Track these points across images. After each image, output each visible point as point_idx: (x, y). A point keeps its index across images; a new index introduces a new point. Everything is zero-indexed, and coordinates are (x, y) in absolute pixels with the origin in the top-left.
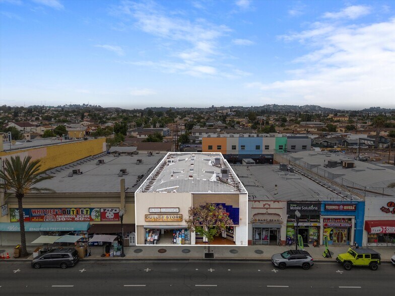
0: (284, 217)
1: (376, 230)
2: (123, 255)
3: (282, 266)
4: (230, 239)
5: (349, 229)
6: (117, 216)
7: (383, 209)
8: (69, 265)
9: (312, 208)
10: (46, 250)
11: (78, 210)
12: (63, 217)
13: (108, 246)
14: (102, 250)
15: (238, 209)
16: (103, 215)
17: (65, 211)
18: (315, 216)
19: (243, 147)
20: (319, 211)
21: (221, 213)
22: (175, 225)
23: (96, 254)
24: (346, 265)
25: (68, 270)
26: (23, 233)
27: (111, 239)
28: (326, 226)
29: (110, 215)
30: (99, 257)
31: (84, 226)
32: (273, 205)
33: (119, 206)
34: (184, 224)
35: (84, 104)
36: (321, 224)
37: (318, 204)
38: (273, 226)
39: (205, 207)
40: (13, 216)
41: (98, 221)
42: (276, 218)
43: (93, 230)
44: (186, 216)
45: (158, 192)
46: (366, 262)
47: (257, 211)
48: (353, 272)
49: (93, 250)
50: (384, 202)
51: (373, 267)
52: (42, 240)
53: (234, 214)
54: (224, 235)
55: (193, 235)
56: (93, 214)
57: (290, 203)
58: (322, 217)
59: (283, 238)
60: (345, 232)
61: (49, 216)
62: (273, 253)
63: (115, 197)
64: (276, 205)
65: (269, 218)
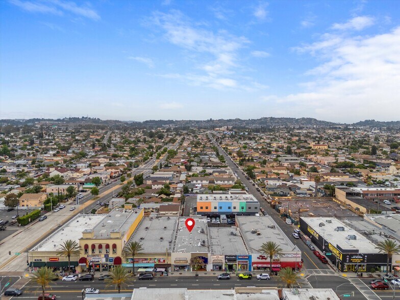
0: (224, 261)
1: (255, 265)
2: (167, 275)
3: (220, 279)
4: (205, 269)
5: (247, 265)
6: (164, 261)
7: (258, 258)
8: (151, 279)
9: (233, 258)
10: (142, 274)
11: (150, 259)
12: (145, 262)
13: (162, 273)
14: (161, 274)
15: (207, 259)
16: (159, 261)
17: (146, 259)
18: (235, 260)
19: (221, 208)
20: (236, 259)
21: (201, 261)
22: (185, 264)
23: (158, 275)
24: (241, 278)
25: (151, 280)
26: (134, 267)
27: (163, 270)
28: (238, 264)
29: (162, 261)
30: (159, 276)
31: (153, 265)
32: (220, 257)
33: (165, 257)
34: (188, 264)
35: (83, 117)
36: (237, 263)
37: (236, 256)
38: (220, 264)
39: (195, 258)
40: (127, 261)
41: (157, 263)
42: (221, 261)
43: (156, 266)
44: (189, 262)
45: (179, 251)
46: (247, 277)
47: (214, 259)
48: (243, 280)
49: (158, 273)
50: (258, 255)
51: (249, 278)
52: (140, 270)
53: (206, 260)
54: (203, 267)
55: (191, 268)
56: (156, 260)
57: (226, 256)
58: (237, 261)
59: (224, 268)
60: (246, 266)
61: (140, 261)
62: (219, 274)
63: (164, 254)
64: (221, 257)
65: (219, 261)
